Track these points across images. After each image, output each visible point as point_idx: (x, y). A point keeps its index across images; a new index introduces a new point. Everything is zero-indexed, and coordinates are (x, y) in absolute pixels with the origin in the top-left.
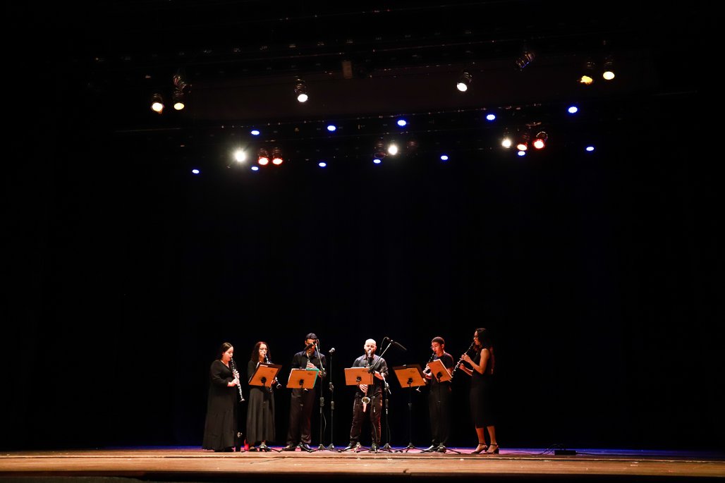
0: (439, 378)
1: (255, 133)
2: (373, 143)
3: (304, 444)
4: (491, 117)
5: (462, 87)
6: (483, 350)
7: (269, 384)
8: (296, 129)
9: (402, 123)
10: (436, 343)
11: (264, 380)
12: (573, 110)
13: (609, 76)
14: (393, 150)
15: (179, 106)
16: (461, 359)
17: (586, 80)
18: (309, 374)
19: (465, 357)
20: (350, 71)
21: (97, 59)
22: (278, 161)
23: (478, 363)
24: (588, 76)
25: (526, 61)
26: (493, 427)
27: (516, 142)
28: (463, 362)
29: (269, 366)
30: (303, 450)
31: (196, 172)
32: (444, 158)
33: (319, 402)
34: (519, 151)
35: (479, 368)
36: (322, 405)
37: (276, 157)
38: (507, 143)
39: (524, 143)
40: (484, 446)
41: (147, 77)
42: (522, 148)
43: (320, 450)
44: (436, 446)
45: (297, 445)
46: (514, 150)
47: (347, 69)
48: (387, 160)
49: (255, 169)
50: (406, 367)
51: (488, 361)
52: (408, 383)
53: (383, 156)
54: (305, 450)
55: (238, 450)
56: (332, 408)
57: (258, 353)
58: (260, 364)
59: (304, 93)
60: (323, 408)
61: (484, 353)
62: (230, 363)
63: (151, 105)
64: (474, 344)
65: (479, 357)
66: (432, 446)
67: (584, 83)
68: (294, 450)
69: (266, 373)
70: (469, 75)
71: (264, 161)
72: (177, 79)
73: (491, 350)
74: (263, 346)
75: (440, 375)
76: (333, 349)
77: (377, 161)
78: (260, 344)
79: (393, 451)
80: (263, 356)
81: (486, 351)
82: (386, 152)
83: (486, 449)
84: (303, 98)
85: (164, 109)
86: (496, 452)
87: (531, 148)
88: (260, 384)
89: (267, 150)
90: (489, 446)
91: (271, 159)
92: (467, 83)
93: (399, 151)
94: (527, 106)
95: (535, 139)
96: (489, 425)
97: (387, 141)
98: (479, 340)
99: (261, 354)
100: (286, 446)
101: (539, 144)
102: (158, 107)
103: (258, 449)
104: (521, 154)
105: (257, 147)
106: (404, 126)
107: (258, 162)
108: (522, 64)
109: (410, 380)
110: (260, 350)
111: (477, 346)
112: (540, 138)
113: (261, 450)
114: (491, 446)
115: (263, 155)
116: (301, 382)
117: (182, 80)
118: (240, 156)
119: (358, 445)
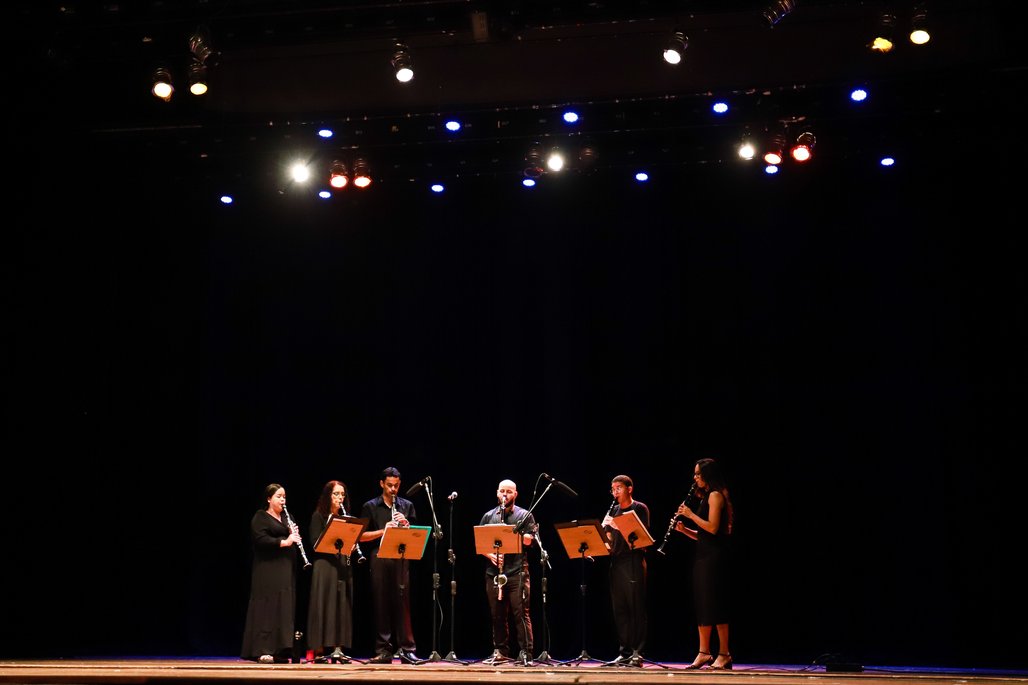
0: (632, 543)
1: (326, 133)
2: (521, 152)
3: (405, 652)
4: (720, 108)
5: (672, 57)
6: (712, 494)
7: (346, 551)
8: (394, 128)
9: (571, 117)
10: (618, 483)
11: (339, 544)
12: (859, 95)
13: (920, 37)
14: (556, 163)
15: (199, 89)
16: (677, 514)
17: (882, 44)
18: (414, 534)
19: (684, 509)
20: (485, 29)
21: (63, 9)
22: (362, 182)
23: (705, 516)
24: (884, 37)
25: (781, 11)
26: (726, 626)
27: (763, 150)
28: (681, 518)
29: (349, 521)
30: (404, 661)
31: (226, 200)
32: (642, 177)
33: (431, 580)
34: (767, 164)
35: (709, 524)
36: (436, 585)
37: (360, 175)
38: (747, 152)
39: (775, 152)
40: (708, 657)
41: (146, 40)
42: (773, 159)
43: (432, 661)
44: (626, 656)
45: (394, 653)
46: (760, 163)
47: (480, 26)
48: (545, 179)
49: (325, 195)
50: (577, 525)
51: (723, 511)
52: (580, 551)
53: (538, 173)
54: (409, 663)
55: (296, 661)
56: (454, 592)
57: (330, 500)
58: (333, 517)
59: (406, 66)
60: (438, 590)
61: (713, 499)
62: (282, 513)
63: (153, 86)
64: (696, 486)
65: (707, 506)
66: (620, 657)
67: (878, 50)
68: (389, 662)
69: (342, 533)
70: (684, 36)
71: (339, 181)
72: (196, 43)
73: (725, 492)
74: (339, 488)
75: (633, 536)
76: (455, 493)
77: (529, 183)
78: (333, 486)
79: (555, 665)
80: (337, 505)
81: (717, 495)
82: (544, 166)
83: (710, 662)
84: (405, 75)
85: (173, 94)
86: (728, 666)
87: (788, 162)
88: (333, 550)
89: (345, 164)
90: (715, 658)
91: (351, 178)
92: (679, 50)
93: (565, 166)
94: (781, 88)
95: (796, 145)
96: (721, 623)
97: (546, 148)
98: (704, 478)
99: (334, 501)
100: (376, 655)
101: (801, 154)
102: (163, 90)
103: (330, 661)
104: (771, 170)
105: (328, 157)
106: (574, 123)
107: (329, 183)
108: (774, 17)
109: (584, 547)
110: (333, 495)
111: (702, 490)
112: (803, 142)
113: (334, 661)
114: (719, 657)
115: (338, 172)
116: (402, 548)
117: (204, 44)
118: (300, 172)
119: (497, 654)
